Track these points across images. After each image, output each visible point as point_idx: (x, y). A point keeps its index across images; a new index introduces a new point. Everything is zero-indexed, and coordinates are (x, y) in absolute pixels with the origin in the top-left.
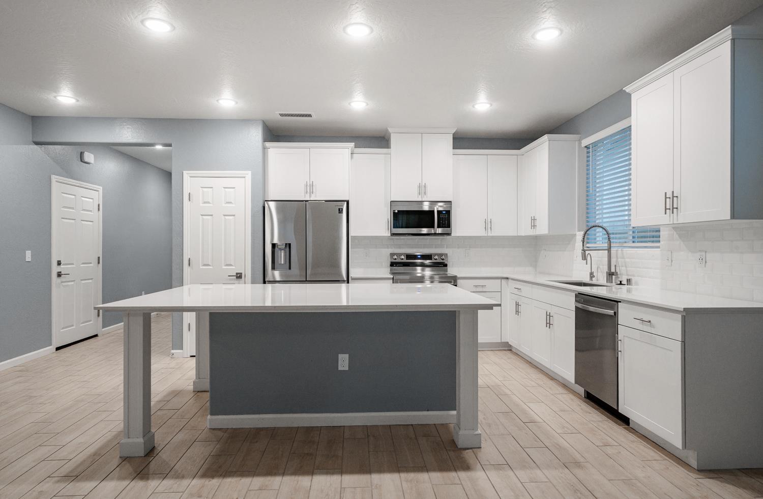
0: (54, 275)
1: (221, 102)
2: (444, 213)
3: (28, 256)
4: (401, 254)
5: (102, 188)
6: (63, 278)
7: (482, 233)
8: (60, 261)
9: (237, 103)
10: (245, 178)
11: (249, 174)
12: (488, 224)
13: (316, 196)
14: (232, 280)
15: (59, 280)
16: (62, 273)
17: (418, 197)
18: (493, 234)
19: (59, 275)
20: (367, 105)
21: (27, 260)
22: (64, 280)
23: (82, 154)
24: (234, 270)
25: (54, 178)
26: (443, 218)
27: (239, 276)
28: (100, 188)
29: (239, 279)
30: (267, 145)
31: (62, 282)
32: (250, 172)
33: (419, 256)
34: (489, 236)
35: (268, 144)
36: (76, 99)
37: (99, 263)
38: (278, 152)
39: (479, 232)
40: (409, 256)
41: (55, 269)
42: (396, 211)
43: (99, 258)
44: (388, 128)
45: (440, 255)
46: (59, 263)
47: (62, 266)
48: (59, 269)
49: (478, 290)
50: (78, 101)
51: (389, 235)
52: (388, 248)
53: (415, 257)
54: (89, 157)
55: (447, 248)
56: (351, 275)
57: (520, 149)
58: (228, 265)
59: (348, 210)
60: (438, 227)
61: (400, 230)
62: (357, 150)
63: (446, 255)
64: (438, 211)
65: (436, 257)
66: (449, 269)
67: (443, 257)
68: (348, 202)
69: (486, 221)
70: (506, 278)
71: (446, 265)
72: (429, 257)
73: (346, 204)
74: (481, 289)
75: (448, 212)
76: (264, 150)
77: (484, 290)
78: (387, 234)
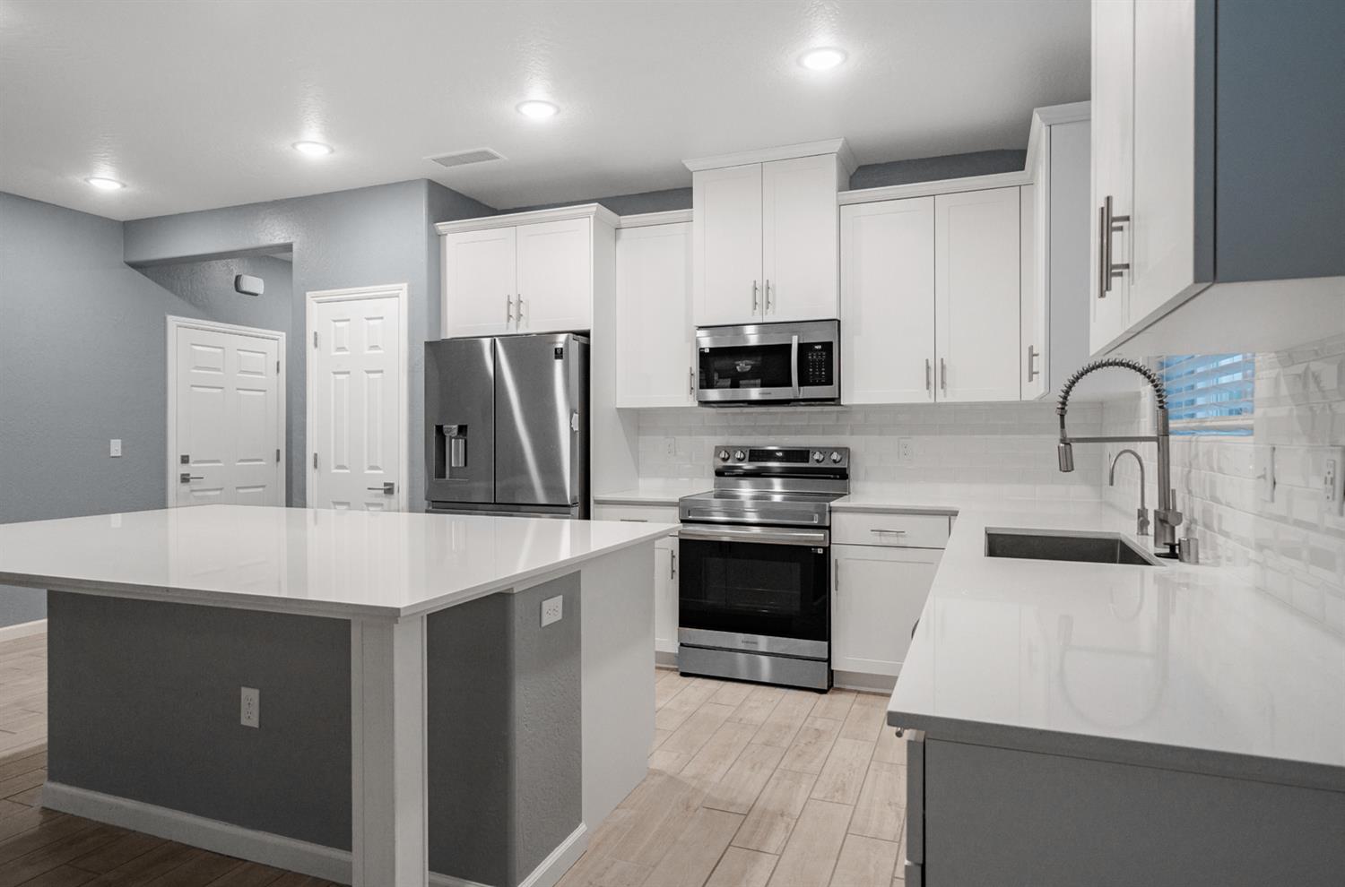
0: (174, 479)
1: (300, 147)
2: (817, 350)
3: (116, 447)
4: (736, 449)
5: (284, 334)
6: (193, 484)
7: (920, 396)
8: (188, 457)
9: (332, 151)
10: (397, 296)
11: (402, 289)
12: (936, 374)
13: (527, 326)
14: (378, 496)
15: (186, 488)
16: (191, 476)
17: (753, 314)
18: (950, 399)
19: (185, 479)
20: (558, 111)
21: (112, 455)
22: (195, 488)
23: (237, 279)
24: (380, 477)
25: (173, 321)
26: (814, 361)
27: (389, 490)
28: (280, 335)
29: (388, 495)
30: (440, 228)
31: (192, 491)
32: (404, 286)
33: (780, 454)
34: (940, 405)
35: (442, 227)
36: (121, 183)
37: (278, 460)
38: (462, 239)
39: (916, 394)
40: (756, 455)
41: (174, 469)
42: (707, 351)
43: (278, 451)
44: (683, 161)
45: (828, 451)
46: (185, 460)
47: (191, 464)
48: (185, 469)
49: (885, 541)
50: (124, 186)
51: (696, 404)
52: (715, 434)
53: (769, 455)
54: (254, 284)
55: (852, 434)
56: (596, 493)
57: (1023, 169)
58: (372, 468)
59: (586, 352)
60: (801, 383)
61: (713, 394)
62: (626, 220)
63: (845, 451)
64: (800, 346)
65: (817, 456)
66: (854, 484)
67: (835, 456)
68: (586, 334)
69: (931, 364)
70: (955, 514)
71: (842, 474)
72: (803, 455)
73: (582, 339)
74: (893, 541)
75: (828, 347)
76: (436, 241)
77: (902, 542)
78: (690, 402)
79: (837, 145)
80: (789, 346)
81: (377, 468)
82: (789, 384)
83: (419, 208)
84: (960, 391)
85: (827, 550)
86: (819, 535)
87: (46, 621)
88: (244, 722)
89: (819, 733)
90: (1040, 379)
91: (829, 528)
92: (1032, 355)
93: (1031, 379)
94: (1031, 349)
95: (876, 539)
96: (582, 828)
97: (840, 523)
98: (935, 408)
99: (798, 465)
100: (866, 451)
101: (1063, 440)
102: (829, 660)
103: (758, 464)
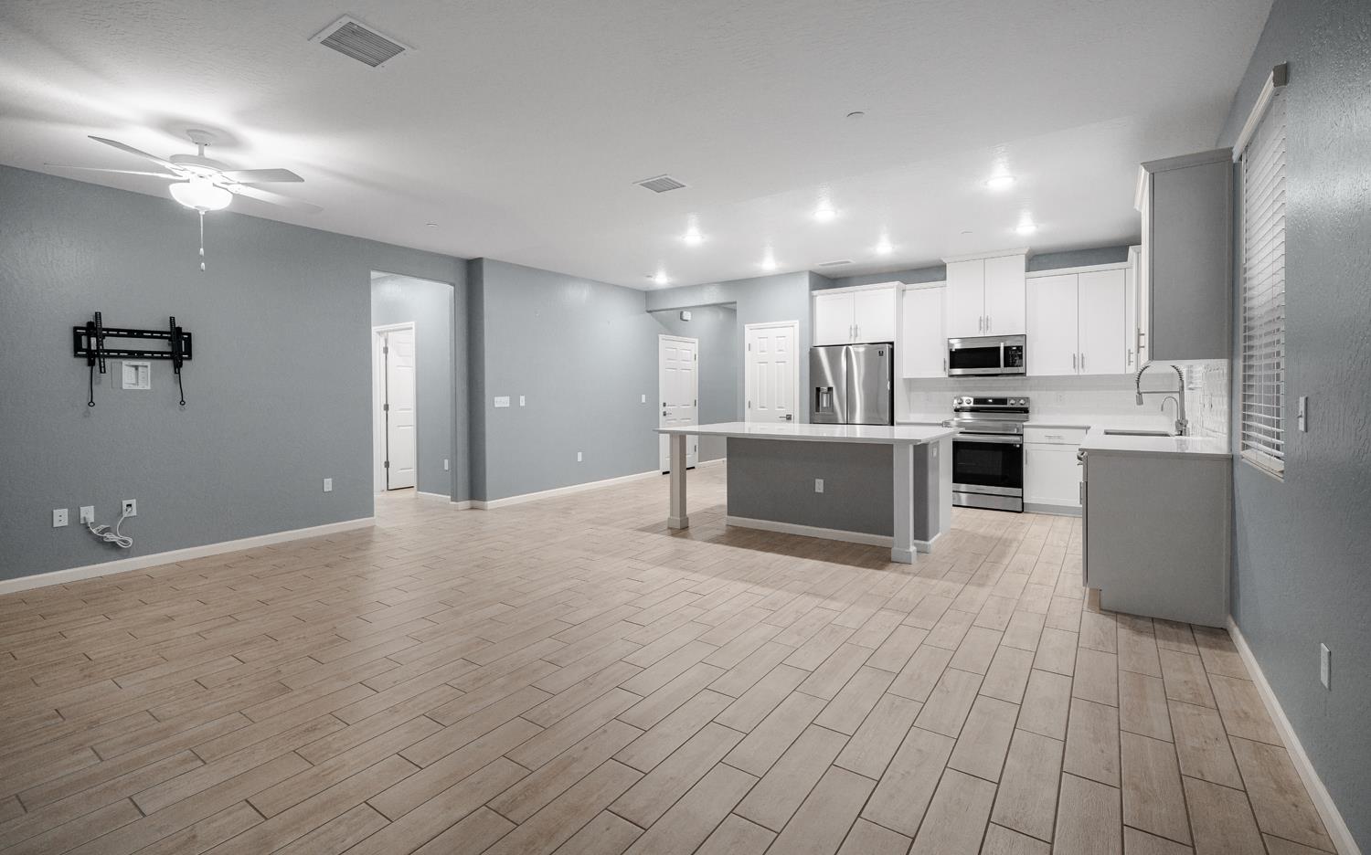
0: (661, 414)
2: (1014, 349)
3: (643, 398)
6: (668, 416)
7: (1069, 371)
8: (665, 403)
10: (793, 326)
11: (797, 323)
12: (1078, 361)
13: (860, 339)
14: (783, 421)
15: (665, 417)
16: (667, 411)
17: (979, 333)
18: (1087, 373)
19: (665, 414)
21: (642, 402)
23: (681, 313)
24: (783, 412)
25: (660, 336)
26: (1012, 355)
27: (789, 418)
28: (697, 341)
29: (788, 420)
31: (667, 419)
32: (797, 321)
33: (991, 401)
34: (1081, 376)
35: (815, 293)
37: (695, 405)
38: (825, 298)
39: (1066, 369)
41: (662, 409)
42: (955, 350)
43: (695, 401)
44: (942, 259)
45: (1017, 399)
46: (664, 405)
47: (667, 406)
48: (664, 409)
49: (1052, 441)
51: (947, 376)
52: (953, 391)
53: (985, 401)
54: (687, 315)
55: (1031, 390)
56: (896, 419)
57: (1126, 260)
58: (779, 407)
59: (892, 351)
60: (1005, 366)
61: (958, 371)
62: (908, 286)
63: (1027, 399)
64: (1005, 348)
65: (1012, 402)
66: (1031, 415)
67: (1022, 402)
68: (892, 343)
69: (1076, 356)
70: (1089, 428)
71: (1026, 411)
72: (1004, 401)
73: (891, 346)
74: (1057, 441)
75: (1019, 349)
76: (812, 298)
77: (1061, 441)
78: (945, 375)
79: (1026, 251)
80: (999, 348)
81: (782, 408)
82: (999, 366)
83: (805, 282)
84: (1092, 369)
85: (1021, 445)
86: (1018, 438)
87: (726, 459)
88: (817, 490)
89: (1022, 523)
90: (1133, 365)
91: (1022, 435)
92: (1130, 353)
93: (1129, 365)
94: (1129, 351)
95: (1048, 441)
96: (939, 535)
97: (1026, 431)
98: (1079, 377)
99: (999, 406)
100: (1037, 399)
101: (1138, 393)
102: (1022, 498)
103: (981, 406)
